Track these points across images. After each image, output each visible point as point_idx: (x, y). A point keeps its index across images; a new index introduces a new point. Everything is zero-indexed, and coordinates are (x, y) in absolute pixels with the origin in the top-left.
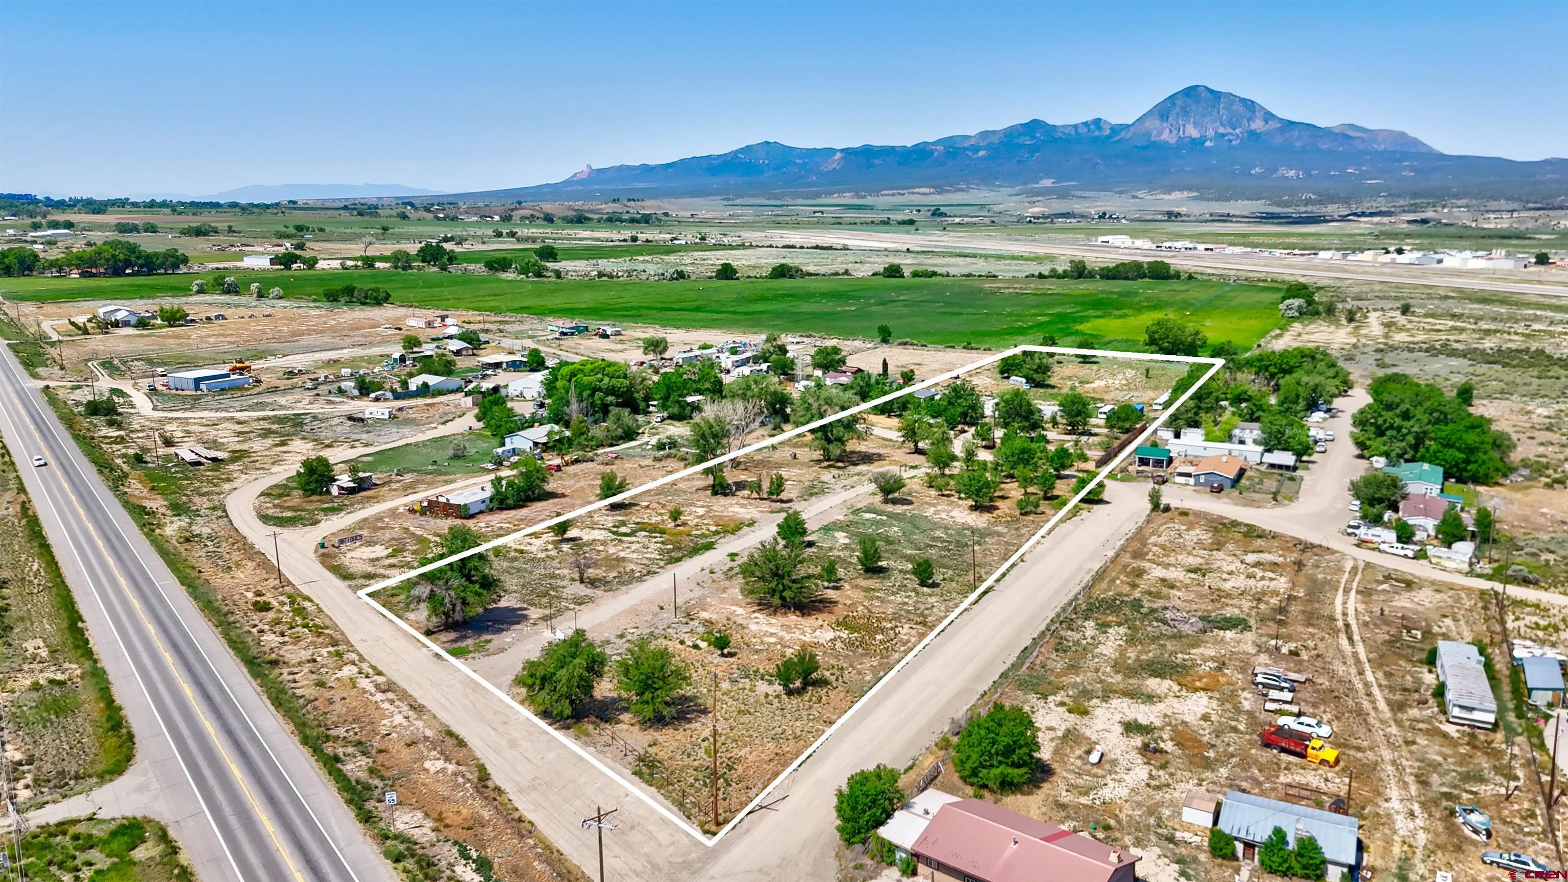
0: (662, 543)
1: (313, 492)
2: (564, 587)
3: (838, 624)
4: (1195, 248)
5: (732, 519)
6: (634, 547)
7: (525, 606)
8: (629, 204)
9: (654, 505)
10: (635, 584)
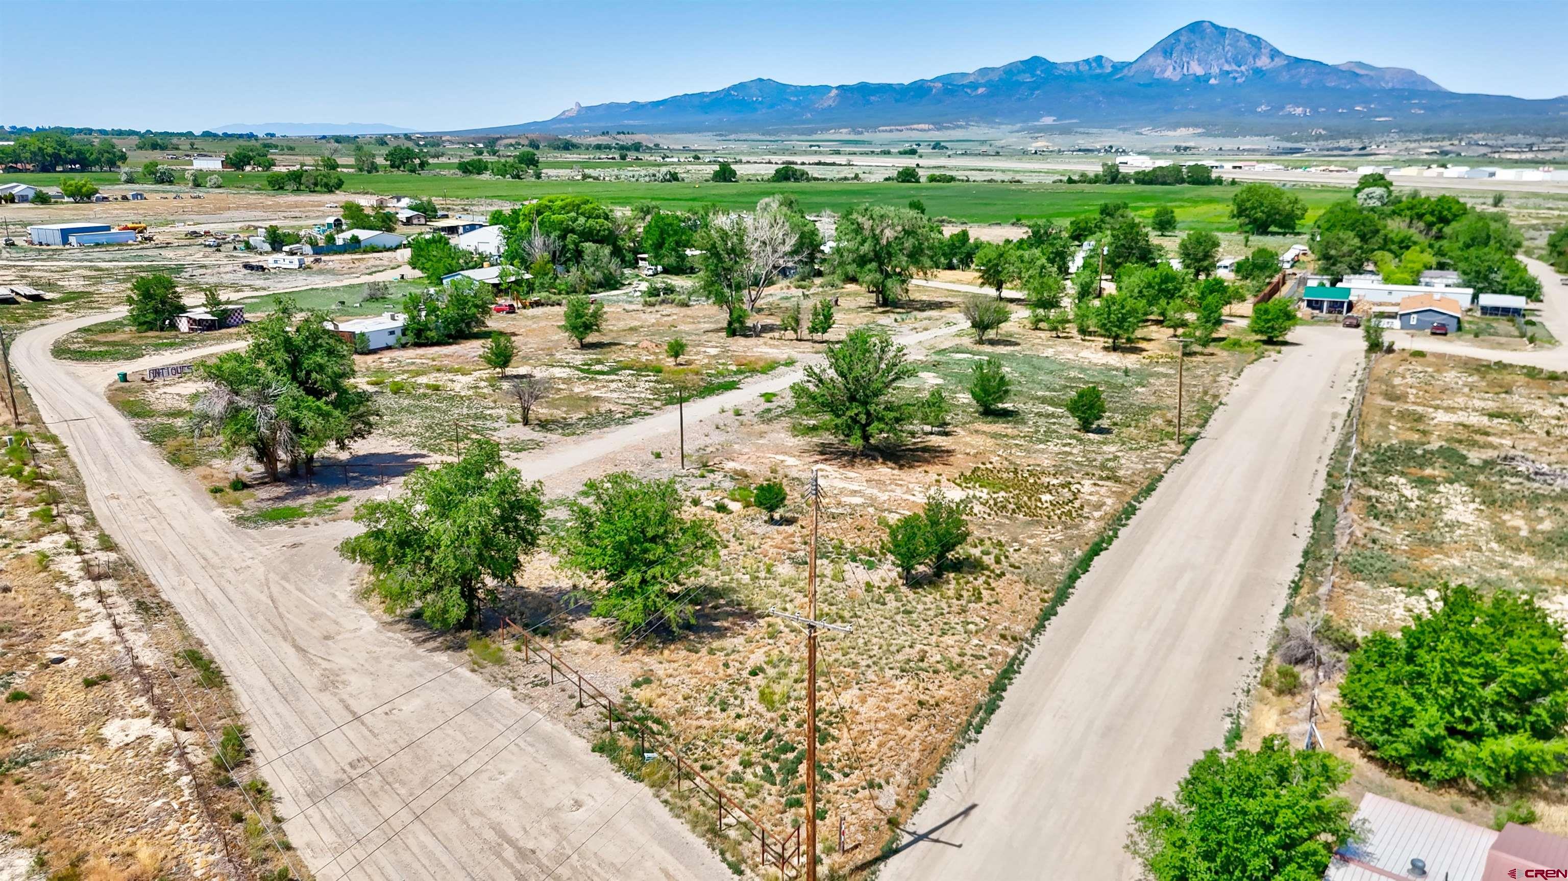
0: (655, 381)
1: (150, 326)
2: (495, 430)
3: (967, 480)
4: (1222, 167)
5: (759, 359)
6: (613, 386)
7: (425, 452)
8: (618, 137)
9: (645, 344)
10: (613, 427)
